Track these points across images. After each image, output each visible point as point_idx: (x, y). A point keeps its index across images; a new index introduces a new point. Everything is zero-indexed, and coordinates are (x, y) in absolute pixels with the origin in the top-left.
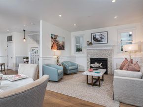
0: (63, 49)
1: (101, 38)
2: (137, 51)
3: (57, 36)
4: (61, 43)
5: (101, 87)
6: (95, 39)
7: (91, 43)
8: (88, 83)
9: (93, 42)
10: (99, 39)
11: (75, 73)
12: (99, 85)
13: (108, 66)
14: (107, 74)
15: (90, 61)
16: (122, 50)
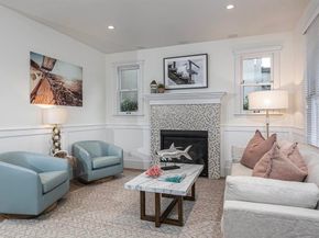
0: (79, 104)
1: (192, 73)
2: (284, 110)
3: (54, 62)
4: (69, 83)
5: (184, 229)
6: (174, 75)
7: (161, 86)
8: (144, 216)
9: (168, 83)
10: (186, 75)
11: (114, 177)
12: (179, 223)
13: (210, 151)
14: (207, 176)
15: (158, 138)
16: (246, 108)
